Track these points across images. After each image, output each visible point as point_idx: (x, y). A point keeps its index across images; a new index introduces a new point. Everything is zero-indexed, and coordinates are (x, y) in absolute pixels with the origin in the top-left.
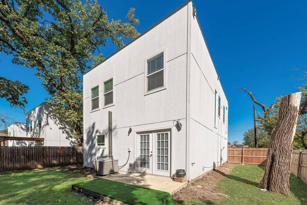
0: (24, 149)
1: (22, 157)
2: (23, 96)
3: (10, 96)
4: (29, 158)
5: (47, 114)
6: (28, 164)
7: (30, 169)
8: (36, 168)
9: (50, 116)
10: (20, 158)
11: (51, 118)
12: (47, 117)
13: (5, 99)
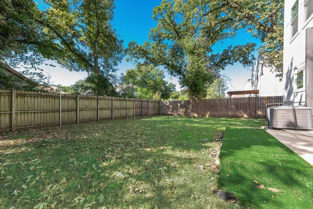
0: (235, 100)
1: (233, 106)
2: (252, 54)
3: (242, 59)
4: (238, 108)
5: (262, 64)
6: (237, 113)
7: (237, 117)
8: (242, 117)
9: (265, 66)
10: (232, 107)
11: (266, 67)
12: (262, 67)
13: (238, 62)
